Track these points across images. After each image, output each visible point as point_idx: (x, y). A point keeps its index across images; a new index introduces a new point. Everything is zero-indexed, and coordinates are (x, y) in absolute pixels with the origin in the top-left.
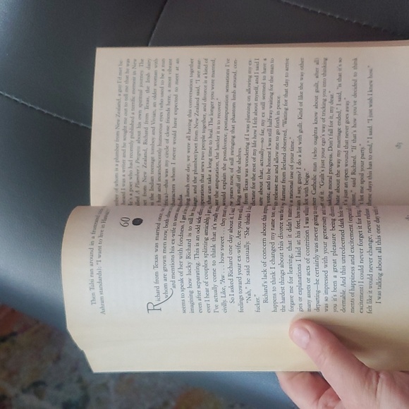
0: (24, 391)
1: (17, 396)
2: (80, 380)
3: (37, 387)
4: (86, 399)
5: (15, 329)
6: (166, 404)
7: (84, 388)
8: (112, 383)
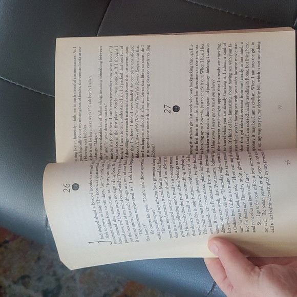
0: (15, 283)
1: (10, 286)
2: (55, 274)
3: (24, 279)
4: (59, 287)
5: (7, 239)
6: (117, 290)
7: (58, 280)
8: (77, 276)
